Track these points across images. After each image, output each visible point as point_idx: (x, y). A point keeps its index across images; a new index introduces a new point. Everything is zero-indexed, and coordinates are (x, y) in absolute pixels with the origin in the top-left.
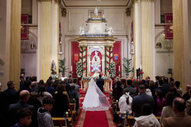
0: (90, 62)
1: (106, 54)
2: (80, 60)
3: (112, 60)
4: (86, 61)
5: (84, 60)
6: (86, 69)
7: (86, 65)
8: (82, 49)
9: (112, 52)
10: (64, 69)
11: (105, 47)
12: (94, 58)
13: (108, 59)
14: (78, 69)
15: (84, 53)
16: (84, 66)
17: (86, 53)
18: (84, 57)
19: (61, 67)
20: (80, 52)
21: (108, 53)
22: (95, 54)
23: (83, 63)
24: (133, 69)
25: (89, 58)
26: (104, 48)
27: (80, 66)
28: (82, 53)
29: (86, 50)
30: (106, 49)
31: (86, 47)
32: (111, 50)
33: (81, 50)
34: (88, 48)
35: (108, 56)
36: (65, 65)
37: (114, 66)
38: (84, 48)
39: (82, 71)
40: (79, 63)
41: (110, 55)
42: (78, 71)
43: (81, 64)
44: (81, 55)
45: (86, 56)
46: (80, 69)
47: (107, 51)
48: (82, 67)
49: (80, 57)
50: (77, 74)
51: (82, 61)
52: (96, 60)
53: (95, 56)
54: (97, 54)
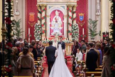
0: (50, 23)
2: (39, 21)
3: (75, 22)
4: (45, 23)
5: (43, 21)
6: (45, 31)
7: (46, 27)
9: (75, 12)
10: (19, 32)
11: (68, 7)
12: (54, 20)
13: (70, 21)
15: (43, 14)
16: (43, 29)
17: (46, 14)
18: (43, 18)
19: (16, 30)
20: (39, 12)
21: (70, 14)
22: (55, 15)
23: (42, 26)
24: (100, 31)
25: (48, 19)
26: (66, 8)
27: (39, 28)
28: (41, 13)
29: (45, 10)
30: (68, 9)
31: (46, 7)
32: (75, 10)
33: (40, 10)
34: (48, 8)
36: (21, 27)
37: (77, 29)
39: (41, 34)
40: (38, 25)
41: (72, 15)
42: (36, 34)
43: (40, 26)
44: (39, 15)
45: (45, 17)
46: (39, 31)
47: (69, 12)
48: (40, 29)
49: (39, 18)
50: (35, 37)
51: (41, 22)
52: (56, 21)
53: (55, 16)
54: (58, 14)
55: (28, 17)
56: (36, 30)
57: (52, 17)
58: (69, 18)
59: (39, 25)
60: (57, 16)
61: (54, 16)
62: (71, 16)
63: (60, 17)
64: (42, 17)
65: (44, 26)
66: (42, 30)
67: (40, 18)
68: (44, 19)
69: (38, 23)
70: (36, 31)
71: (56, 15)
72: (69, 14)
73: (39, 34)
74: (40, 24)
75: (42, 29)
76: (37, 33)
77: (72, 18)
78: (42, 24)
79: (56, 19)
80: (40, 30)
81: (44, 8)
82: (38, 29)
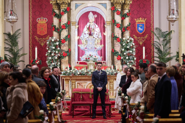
1: (114, 21)
2: (55, 34)
3: (127, 34)
4: (69, 36)
5: (64, 33)
6: (69, 53)
7: (70, 44)
8: (59, 9)
9: (127, 15)
10: (16, 55)
11: (112, 4)
12: (85, 30)
13: (118, 32)
14: (51, 55)
15: (64, 19)
16: (65, 48)
17: (69, 18)
18: (64, 27)
19: (11, 51)
20: (56, 15)
21: (118, 19)
22: (88, 21)
23: (62, 42)
24: (178, 53)
25: (74, 29)
26: (109, 7)
27: (56, 46)
28: (59, 17)
29: (68, 10)
30: (113, 10)
31: (69, 4)
32: (126, 11)
33: (57, 11)
34: (73, 7)
35: (118, 25)
36: (20, 45)
37: (132, 47)
38: (63, 7)
39: (59, 58)
40: (53, 40)
41: (122, 21)
42: (50, 58)
43: (57, 43)
44: (56, 21)
45: (68, 25)
46: (55, 53)
47: (115, 14)
48: (59, 49)
49: (55, 26)
50: (48, 64)
51: (60, 35)
52: (91, 32)
53: (88, 24)
54: (94, 20)
55: (34, 26)
56: (49, 51)
57: (82, 25)
58: (115, 27)
59: (55, 41)
60: (91, 24)
61: (86, 24)
62: (120, 23)
63: (97, 26)
64: (62, 24)
65: (67, 43)
66: (62, 50)
67: (57, 26)
68: (65, 29)
69: (54, 38)
70: (51, 53)
71: (90, 21)
72: (115, 19)
73: (56, 58)
74: (58, 40)
75: (62, 48)
76: (52, 57)
77: (121, 26)
78: (62, 38)
79: (89, 28)
80: (59, 51)
81: (66, 8)
82: (54, 48)
